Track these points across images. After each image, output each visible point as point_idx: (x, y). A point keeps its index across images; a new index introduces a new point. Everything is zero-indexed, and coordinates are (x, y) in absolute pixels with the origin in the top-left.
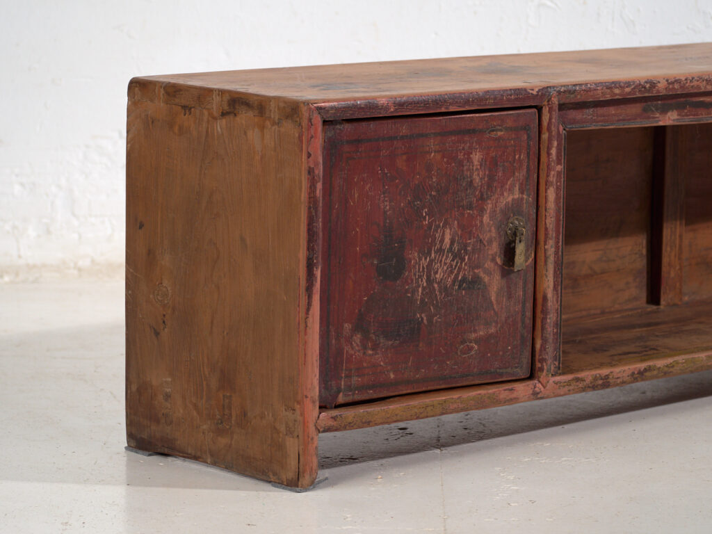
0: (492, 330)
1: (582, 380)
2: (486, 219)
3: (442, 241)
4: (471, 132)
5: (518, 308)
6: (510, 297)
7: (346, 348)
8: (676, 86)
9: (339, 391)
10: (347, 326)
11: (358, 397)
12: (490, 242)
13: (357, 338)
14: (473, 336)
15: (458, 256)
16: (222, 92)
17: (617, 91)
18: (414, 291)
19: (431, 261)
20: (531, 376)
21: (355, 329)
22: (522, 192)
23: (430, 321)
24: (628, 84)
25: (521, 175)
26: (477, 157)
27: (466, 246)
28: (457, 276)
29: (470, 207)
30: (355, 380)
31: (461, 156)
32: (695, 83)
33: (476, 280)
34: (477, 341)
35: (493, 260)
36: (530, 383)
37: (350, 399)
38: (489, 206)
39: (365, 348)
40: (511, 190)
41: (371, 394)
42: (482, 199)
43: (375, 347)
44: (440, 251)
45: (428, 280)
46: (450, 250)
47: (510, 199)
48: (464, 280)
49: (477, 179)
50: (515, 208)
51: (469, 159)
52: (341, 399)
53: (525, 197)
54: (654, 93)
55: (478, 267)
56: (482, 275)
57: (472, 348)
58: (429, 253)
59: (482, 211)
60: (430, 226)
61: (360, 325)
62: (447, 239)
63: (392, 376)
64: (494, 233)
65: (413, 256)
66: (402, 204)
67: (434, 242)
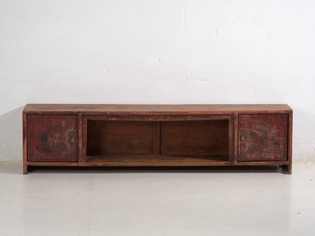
0: (68, 153)
1: (90, 164)
2: (66, 133)
3: (56, 136)
4: (62, 118)
5: (74, 149)
6: (72, 147)
7: (34, 152)
8: (112, 113)
9: (33, 159)
10: (34, 149)
11: (37, 160)
12: (67, 137)
13: (37, 151)
14: (64, 153)
15: (60, 139)
18: (50, 144)
19: (53, 139)
20: (77, 162)
22: (74, 129)
23: (54, 149)
24: (99, 112)
25: (74, 126)
26: (63, 123)
27: (61, 138)
28: (60, 142)
29: (62, 131)
30: (36, 158)
31: (60, 122)
32: (117, 113)
33: (64, 144)
34: (64, 154)
35: (67, 140)
37: (35, 160)
38: (67, 131)
39: (38, 152)
40: (71, 129)
41: (40, 160)
42: (65, 130)
43: (41, 153)
44: (56, 138)
45: (53, 142)
46: (58, 138)
47: (71, 130)
48: (61, 143)
49: (63, 126)
50: (73, 132)
51: (62, 123)
52: (33, 160)
53: (75, 130)
54: (107, 114)
55: (64, 141)
57: (63, 155)
58: (53, 138)
59: (65, 132)
60: (53, 133)
61: (37, 148)
62: (57, 136)
63: (45, 158)
64: (68, 136)
65: (49, 138)
66: (46, 129)
67: (54, 136)
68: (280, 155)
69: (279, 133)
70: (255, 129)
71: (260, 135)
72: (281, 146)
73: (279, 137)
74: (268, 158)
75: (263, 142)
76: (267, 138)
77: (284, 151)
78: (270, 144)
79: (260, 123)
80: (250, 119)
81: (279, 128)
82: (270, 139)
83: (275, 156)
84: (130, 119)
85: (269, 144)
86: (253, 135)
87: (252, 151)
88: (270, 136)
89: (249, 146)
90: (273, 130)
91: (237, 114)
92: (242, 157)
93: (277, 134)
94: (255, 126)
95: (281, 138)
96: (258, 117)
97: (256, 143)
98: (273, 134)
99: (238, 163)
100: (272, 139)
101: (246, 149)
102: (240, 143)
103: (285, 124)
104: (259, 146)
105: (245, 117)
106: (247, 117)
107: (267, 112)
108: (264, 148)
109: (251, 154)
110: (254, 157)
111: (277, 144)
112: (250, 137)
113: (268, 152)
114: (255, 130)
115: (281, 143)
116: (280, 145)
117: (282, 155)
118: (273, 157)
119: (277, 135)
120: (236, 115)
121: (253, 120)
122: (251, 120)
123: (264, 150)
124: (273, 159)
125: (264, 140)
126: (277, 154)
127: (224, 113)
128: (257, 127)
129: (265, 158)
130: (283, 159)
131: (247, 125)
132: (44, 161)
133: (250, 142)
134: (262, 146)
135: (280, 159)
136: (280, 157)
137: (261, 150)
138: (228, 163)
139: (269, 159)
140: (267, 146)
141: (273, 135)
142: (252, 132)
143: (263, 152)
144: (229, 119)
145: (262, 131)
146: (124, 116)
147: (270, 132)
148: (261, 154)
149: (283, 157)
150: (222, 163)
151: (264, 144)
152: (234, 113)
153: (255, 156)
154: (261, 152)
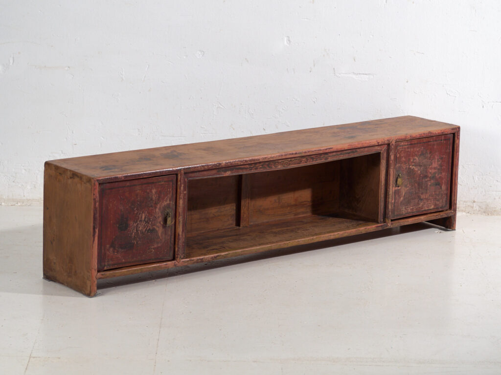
0: (159, 245)
2: (157, 210)
3: (141, 218)
4: (153, 183)
5: (169, 238)
6: (166, 234)
7: (108, 253)
8: (229, 164)
9: (105, 266)
10: (108, 246)
11: (111, 268)
12: (159, 217)
13: (111, 249)
14: (152, 247)
15: (147, 222)
16: (70, 171)
17: (206, 167)
18: (131, 234)
19: (138, 224)
20: (174, 259)
21: (111, 247)
22: (170, 201)
23: (137, 243)
25: (170, 195)
26: (154, 191)
27: (150, 219)
28: (147, 228)
29: (152, 206)
30: (111, 262)
31: (148, 191)
32: (236, 162)
33: (154, 229)
34: (153, 249)
35: (160, 223)
36: (173, 262)
37: (109, 268)
38: (158, 206)
39: (114, 252)
40: (166, 201)
41: (116, 266)
42: (156, 204)
43: (118, 252)
44: (141, 221)
45: (137, 229)
46: (144, 220)
47: (166, 203)
48: (149, 229)
49: (154, 198)
50: (168, 206)
51: (151, 192)
52: (105, 268)
53: (171, 202)
54: (220, 166)
55: (154, 225)
56: (156, 228)
57: (152, 251)
58: (137, 222)
59: (156, 208)
60: (137, 213)
61: (112, 245)
62: (143, 217)
63: (123, 260)
64: (160, 214)
65: (131, 223)
66: (127, 207)
67: (138, 218)
68: (442, 202)
69: (441, 166)
71: (419, 172)
72: (444, 187)
73: (441, 173)
74: (426, 209)
75: (422, 184)
76: (426, 176)
77: (447, 194)
79: (420, 153)
80: (408, 148)
81: (442, 158)
82: (430, 178)
83: (435, 205)
84: (251, 170)
85: (429, 186)
86: (411, 173)
87: (407, 202)
88: (430, 173)
89: (405, 193)
90: (435, 162)
91: (394, 143)
92: (396, 213)
93: (438, 167)
94: (414, 159)
95: (443, 174)
96: (418, 143)
97: (413, 187)
98: (435, 168)
99: (392, 224)
100: (433, 177)
101: (402, 199)
102: (395, 190)
103: (449, 150)
104: (417, 191)
105: (403, 145)
106: (405, 145)
107: (431, 133)
108: (422, 194)
109: (407, 205)
110: (410, 210)
111: (439, 185)
112: (407, 177)
113: (427, 199)
114: (413, 165)
115: (444, 182)
116: (442, 185)
117: (444, 201)
118: (432, 207)
119: (438, 169)
120: (392, 144)
121: (412, 150)
122: (409, 150)
123: (422, 197)
124: (433, 209)
125: (424, 180)
126: (438, 200)
127: (378, 143)
128: (416, 159)
129: (423, 209)
130: (445, 207)
131: (404, 159)
132: (121, 266)
133: (406, 186)
134: (420, 190)
135: (441, 208)
136: (441, 205)
137: (419, 197)
138: (380, 226)
139: (428, 210)
140: (427, 190)
141: (435, 171)
142: (409, 168)
143: (421, 200)
144: (382, 152)
145: (420, 166)
146: (242, 167)
147: (431, 166)
148: (418, 204)
149: (444, 204)
150: (372, 228)
151: (423, 187)
152: (391, 141)
153: (411, 208)
154: (419, 201)
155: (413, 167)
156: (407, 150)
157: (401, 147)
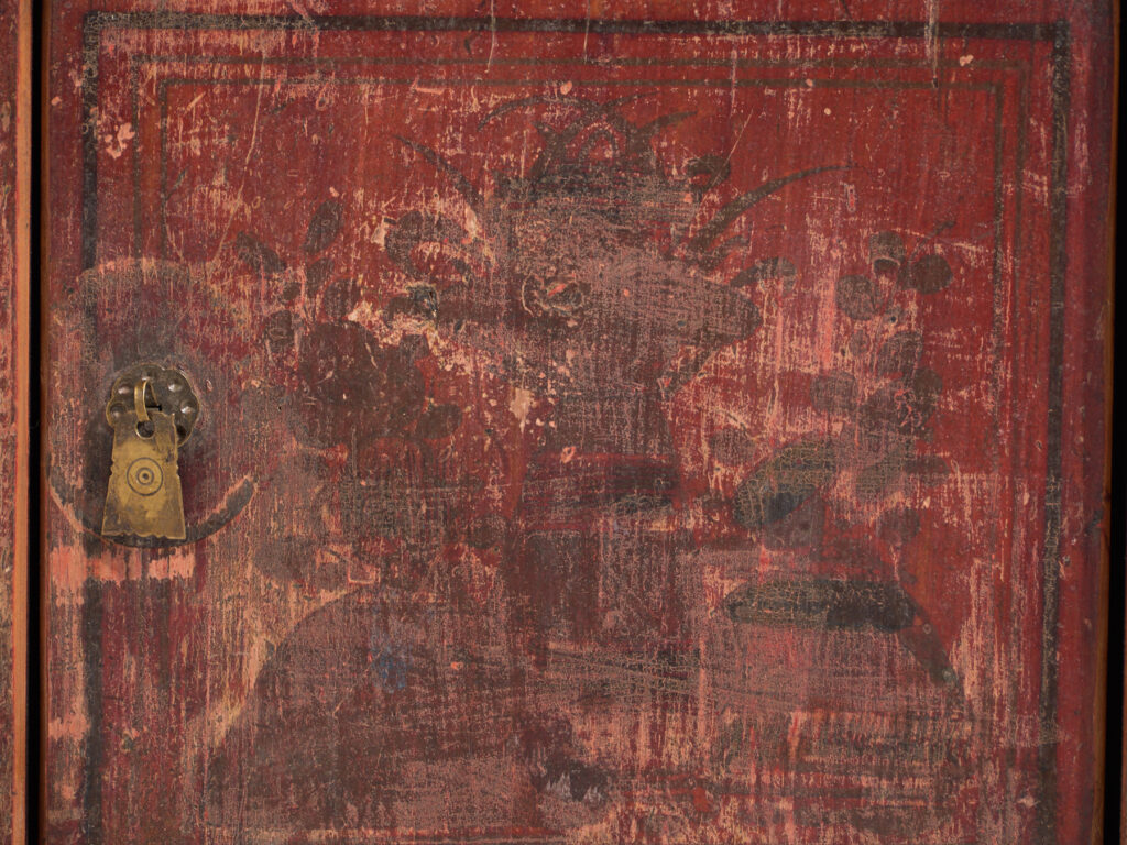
70: (405, 286)
78: (731, 607)
79: (520, 161)
81: (925, 276)
82: (729, 504)
85: (706, 613)
89: (282, 653)
93: (869, 387)
94: (409, 225)
95: (962, 481)
98: (799, 392)
100: (779, 507)
101: (224, 717)
102: (93, 591)
104: (496, 651)
108: (595, 699)
111: (888, 620)
112: (293, 446)
114: (396, 306)
116: (953, 632)
119: (874, 411)
121: (369, 92)
131: (223, 198)
133: (293, 563)
141: (807, 424)
142: (335, 336)
147: (732, 355)
154: (538, 783)
155: (410, 325)
156: (271, 82)
157: (166, 38)
